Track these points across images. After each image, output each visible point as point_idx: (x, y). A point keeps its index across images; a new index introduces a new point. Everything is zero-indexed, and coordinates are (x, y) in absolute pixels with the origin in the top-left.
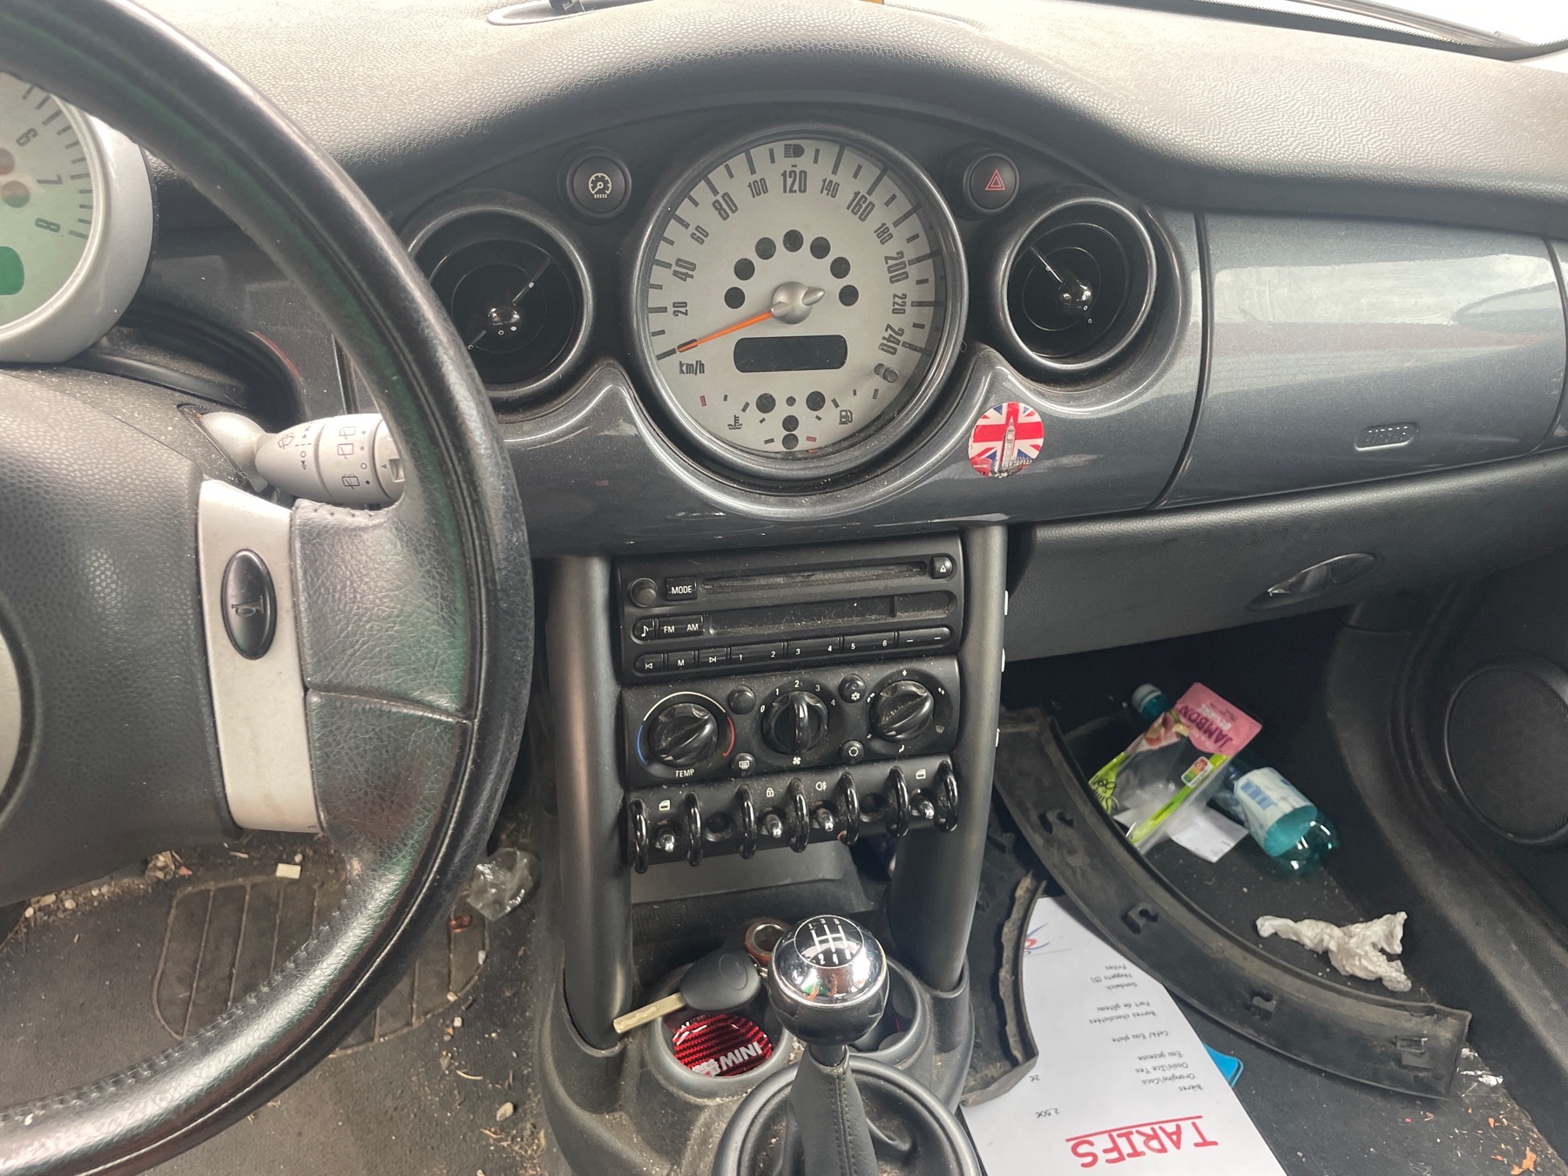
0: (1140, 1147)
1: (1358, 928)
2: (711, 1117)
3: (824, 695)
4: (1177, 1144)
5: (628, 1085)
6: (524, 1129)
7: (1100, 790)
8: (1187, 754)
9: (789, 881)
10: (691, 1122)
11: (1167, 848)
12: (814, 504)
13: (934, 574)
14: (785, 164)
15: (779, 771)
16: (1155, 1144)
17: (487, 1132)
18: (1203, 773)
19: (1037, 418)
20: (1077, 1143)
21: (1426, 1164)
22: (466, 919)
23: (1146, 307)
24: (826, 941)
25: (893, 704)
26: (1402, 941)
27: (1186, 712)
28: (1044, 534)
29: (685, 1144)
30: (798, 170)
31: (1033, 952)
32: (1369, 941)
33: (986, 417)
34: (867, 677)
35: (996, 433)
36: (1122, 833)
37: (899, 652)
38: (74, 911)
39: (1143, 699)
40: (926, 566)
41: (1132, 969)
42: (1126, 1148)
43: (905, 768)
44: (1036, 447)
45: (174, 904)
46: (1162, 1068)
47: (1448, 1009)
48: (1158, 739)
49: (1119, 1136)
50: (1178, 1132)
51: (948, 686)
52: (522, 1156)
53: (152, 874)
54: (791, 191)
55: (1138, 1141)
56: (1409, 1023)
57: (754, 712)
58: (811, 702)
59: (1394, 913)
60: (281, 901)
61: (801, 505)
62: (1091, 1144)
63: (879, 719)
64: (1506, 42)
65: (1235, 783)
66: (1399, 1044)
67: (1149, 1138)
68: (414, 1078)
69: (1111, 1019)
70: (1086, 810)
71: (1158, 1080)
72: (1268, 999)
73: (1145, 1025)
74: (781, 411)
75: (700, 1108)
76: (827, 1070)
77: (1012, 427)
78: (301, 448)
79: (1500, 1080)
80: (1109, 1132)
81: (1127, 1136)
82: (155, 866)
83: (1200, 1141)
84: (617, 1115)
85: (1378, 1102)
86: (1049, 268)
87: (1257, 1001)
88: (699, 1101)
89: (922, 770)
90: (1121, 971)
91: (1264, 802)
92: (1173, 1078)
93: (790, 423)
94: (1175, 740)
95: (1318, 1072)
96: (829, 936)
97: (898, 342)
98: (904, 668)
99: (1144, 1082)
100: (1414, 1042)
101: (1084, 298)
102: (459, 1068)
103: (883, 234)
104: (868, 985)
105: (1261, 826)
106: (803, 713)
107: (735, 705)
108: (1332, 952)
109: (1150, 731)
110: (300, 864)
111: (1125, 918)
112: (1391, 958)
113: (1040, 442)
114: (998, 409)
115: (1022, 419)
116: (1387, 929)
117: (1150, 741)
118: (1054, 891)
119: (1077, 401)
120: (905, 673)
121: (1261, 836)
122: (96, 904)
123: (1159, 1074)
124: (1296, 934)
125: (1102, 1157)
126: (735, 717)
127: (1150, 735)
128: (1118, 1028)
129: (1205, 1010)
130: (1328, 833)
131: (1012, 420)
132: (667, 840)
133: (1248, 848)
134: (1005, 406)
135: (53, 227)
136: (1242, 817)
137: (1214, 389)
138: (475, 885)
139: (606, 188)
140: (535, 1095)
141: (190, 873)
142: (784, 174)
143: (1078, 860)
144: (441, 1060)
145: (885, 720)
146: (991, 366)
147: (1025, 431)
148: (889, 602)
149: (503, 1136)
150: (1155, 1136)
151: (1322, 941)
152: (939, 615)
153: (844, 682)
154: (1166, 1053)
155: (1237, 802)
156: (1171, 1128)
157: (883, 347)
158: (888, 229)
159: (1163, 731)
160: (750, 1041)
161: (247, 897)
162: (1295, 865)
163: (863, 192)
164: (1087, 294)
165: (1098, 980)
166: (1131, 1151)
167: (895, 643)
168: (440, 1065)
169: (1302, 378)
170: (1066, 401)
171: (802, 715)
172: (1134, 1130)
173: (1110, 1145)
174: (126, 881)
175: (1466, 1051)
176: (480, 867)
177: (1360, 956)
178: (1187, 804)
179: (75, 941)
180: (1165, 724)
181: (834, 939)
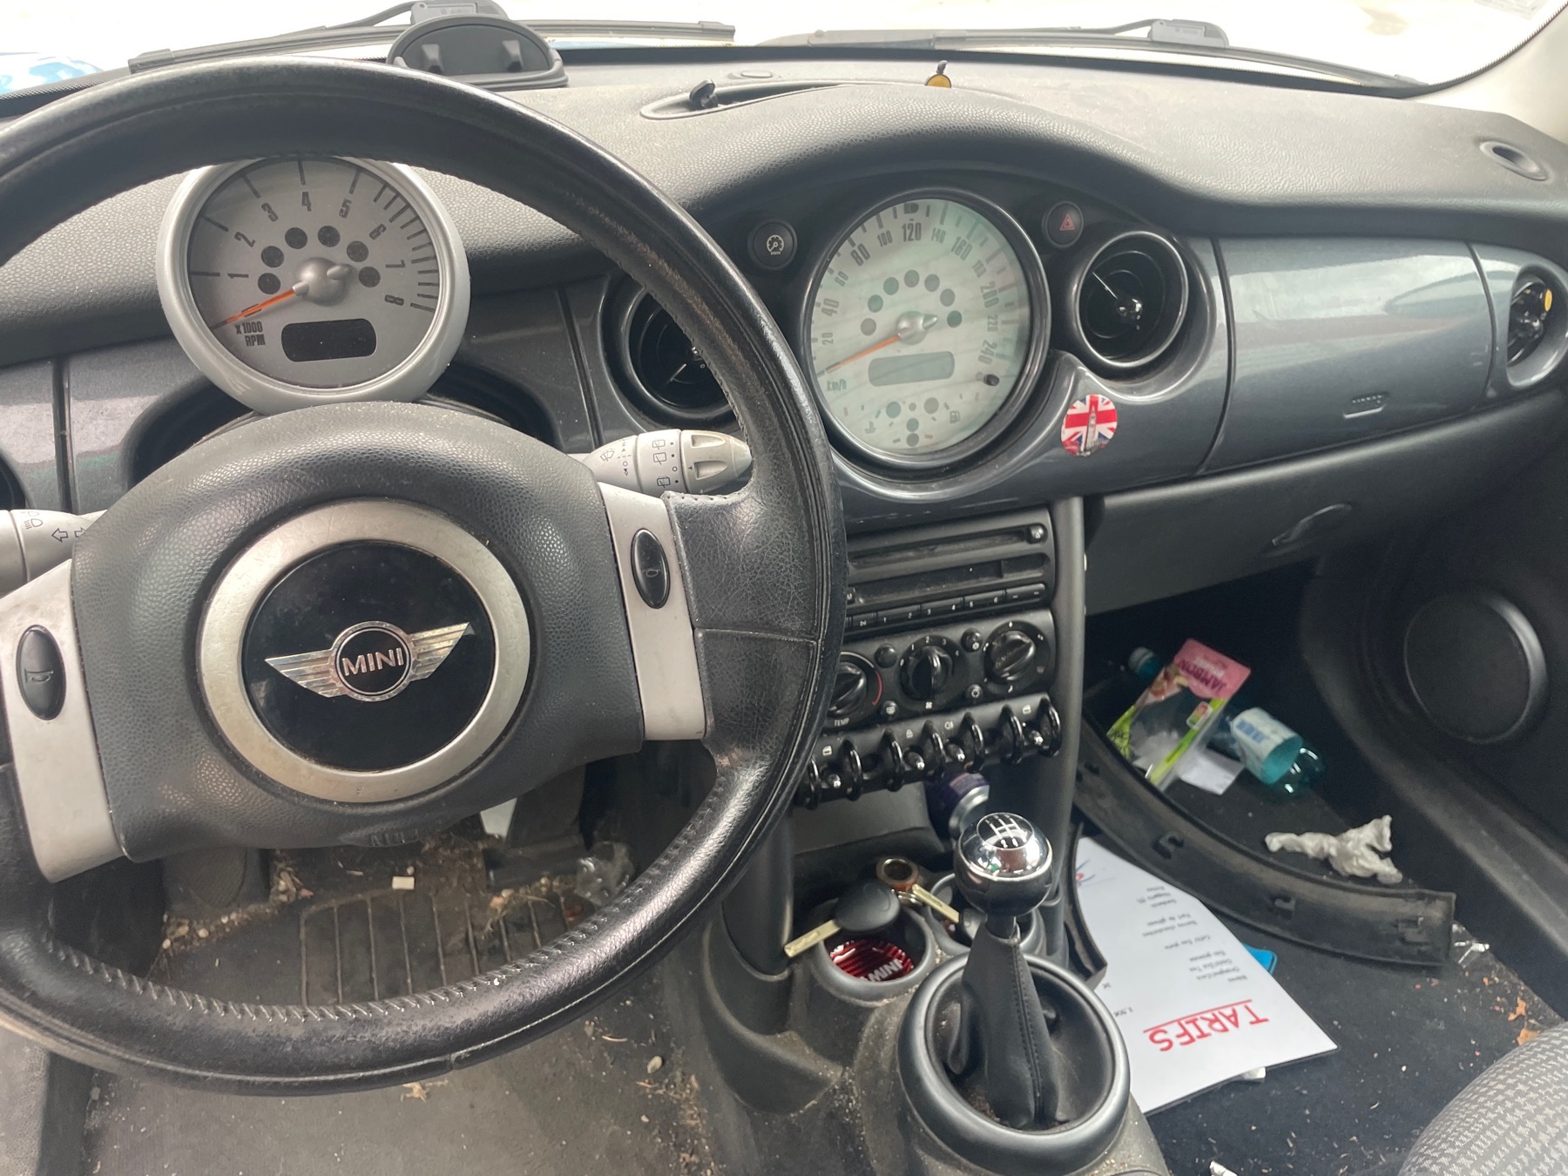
0: (1206, 1029)
1: (1352, 834)
2: (881, 1015)
3: (949, 647)
4: (1236, 1024)
5: (797, 1005)
6: (674, 1077)
7: (1117, 741)
8: (1188, 701)
9: (885, 832)
10: (863, 1024)
11: (1179, 785)
12: (941, 488)
13: (1031, 540)
14: (904, 218)
15: (915, 716)
16: (1217, 1026)
17: (642, 1084)
18: (1203, 718)
19: (1111, 407)
20: (1153, 1034)
21: (1439, 1020)
22: (578, 908)
23: (1182, 313)
24: (1004, 830)
25: (1002, 652)
26: (1392, 839)
27: (1185, 666)
28: (1111, 502)
29: (856, 1045)
30: (914, 223)
31: (1084, 884)
32: (1363, 843)
33: (1074, 408)
34: (984, 629)
35: (1081, 420)
36: (1141, 774)
37: (1009, 606)
38: (207, 939)
39: (1140, 659)
40: (1024, 534)
41: (1169, 888)
42: (1194, 1032)
43: (1014, 705)
44: (1111, 429)
45: (302, 922)
46: (1211, 965)
47: (1433, 893)
48: (1162, 692)
49: (1187, 1023)
50: (1235, 1014)
51: (1046, 633)
52: (678, 1100)
53: (276, 898)
54: (910, 239)
55: (1204, 1025)
56: (1406, 908)
57: (896, 664)
58: (942, 655)
59: (1380, 817)
60: (402, 911)
61: (933, 490)
62: (1165, 1032)
63: (993, 664)
64: (1405, 83)
65: (1231, 724)
66: (1400, 925)
67: (1212, 1022)
68: (565, 1047)
69: (1160, 931)
70: (1108, 759)
71: (1210, 976)
72: (1287, 899)
73: (1191, 933)
74: (906, 414)
75: (871, 1010)
76: (1006, 941)
77: (1093, 415)
78: (622, 459)
79: (1487, 946)
80: (1178, 1021)
81: (1194, 1022)
82: (277, 890)
83: (1253, 1019)
84: (787, 1034)
85: (1392, 976)
86: (1107, 288)
87: (1279, 903)
88: (869, 1004)
89: (1027, 706)
90: (1161, 892)
91: (1258, 736)
92: (1221, 972)
93: (912, 424)
94: (1176, 690)
95: (1335, 955)
96: (1005, 826)
97: (992, 354)
98: (1009, 621)
99: (1199, 978)
100: (1412, 922)
101: (1137, 310)
102: (604, 1033)
103: (979, 269)
104: (1041, 863)
105: (1258, 758)
106: (937, 663)
107: (881, 658)
108: (1332, 857)
109: (1155, 684)
110: (413, 875)
111: (1156, 846)
112: (1382, 855)
113: (1114, 425)
114: (1083, 400)
115: (1101, 407)
116: (1377, 832)
117: (1156, 694)
118: (1093, 832)
119: (1139, 391)
120: (1011, 625)
121: (1257, 769)
122: (228, 930)
123: (1210, 971)
124: (1300, 846)
125: (1176, 1042)
126: (883, 670)
127: (1154, 688)
128: (1169, 938)
129: (1235, 915)
130: (1315, 756)
131: (1093, 409)
132: (834, 779)
133: (1246, 779)
134: (1088, 398)
135: (399, 301)
136: (1239, 754)
137: (1239, 374)
138: (579, 877)
139: (780, 246)
140: (679, 1048)
141: (311, 893)
142: (904, 227)
143: (1108, 803)
144: (586, 1029)
145: (998, 665)
146: (1073, 366)
147: (1104, 417)
148: (996, 567)
149: (657, 1085)
150: (1217, 1020)
151: (1322, 849)
152: (1037, 574)
153: (965, 635)
154: (1211, 953)
155: (1234, 740)
156: (1228, 1012)
157: (981, 359)
158: (982, 265)
159: (1165, 684)
160: (891, 959)
161: (370, 911)
162: (1289, 788)
163: (963, 237)
164: (1139, 306)
165: (1142, 901)
166: (1199, 1034)
167: (1004, 599)
168: (585, 1033)
169: (1302, 362)
170: (1131, 391)
171: (935, 665)
172: (1198, 1017)
173: (1181, 1031)
174: (252, 908)
175: (1455, 927)
176: (583, 862)
177: (1357, 857)
178: (1193, 747)
179: (217, 964)
180: (1167, 677)
181: (1011, 828)
